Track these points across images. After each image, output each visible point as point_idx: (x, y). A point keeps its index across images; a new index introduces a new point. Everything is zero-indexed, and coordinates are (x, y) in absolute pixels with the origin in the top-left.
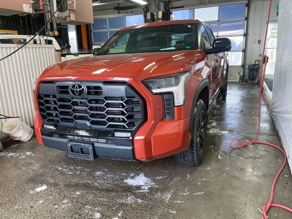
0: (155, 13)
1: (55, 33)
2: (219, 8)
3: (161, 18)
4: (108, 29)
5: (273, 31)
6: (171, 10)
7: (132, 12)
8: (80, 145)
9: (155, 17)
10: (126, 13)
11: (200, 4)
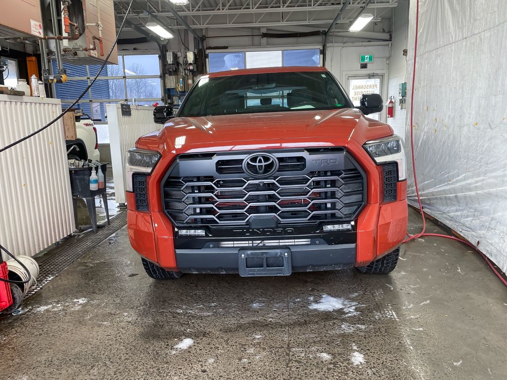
0: (179, 54)
1: (61, 77)
2: (283, 53)
3: (192, 62)
4: (88, 77)
5: (357, 91)
6: (208, 51)
7: (135, 49)
8: (266, 253)
9: (181, 61)
10: (123, 50)
11: (253, 45)
